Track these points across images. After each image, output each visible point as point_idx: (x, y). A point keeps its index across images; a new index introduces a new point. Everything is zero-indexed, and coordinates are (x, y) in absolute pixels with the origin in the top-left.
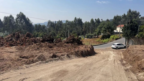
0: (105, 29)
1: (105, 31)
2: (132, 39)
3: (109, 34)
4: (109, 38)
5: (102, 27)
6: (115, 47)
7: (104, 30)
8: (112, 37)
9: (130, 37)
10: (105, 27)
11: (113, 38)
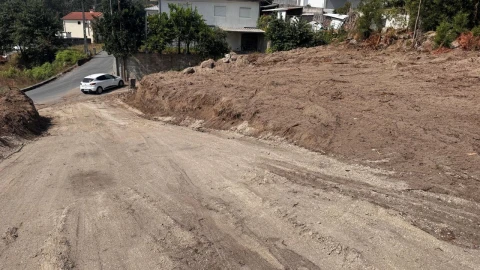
0: (29, 26)
1: (31, 34)
2: (133, 57)
3: (47, 47)
4: (51, 62)
5: (13, 19)
6: (93, 88)
7: (23, 32)
8: (61, 55)
9: (128, 51)
10: (24, 22)
11: (69, 60)
